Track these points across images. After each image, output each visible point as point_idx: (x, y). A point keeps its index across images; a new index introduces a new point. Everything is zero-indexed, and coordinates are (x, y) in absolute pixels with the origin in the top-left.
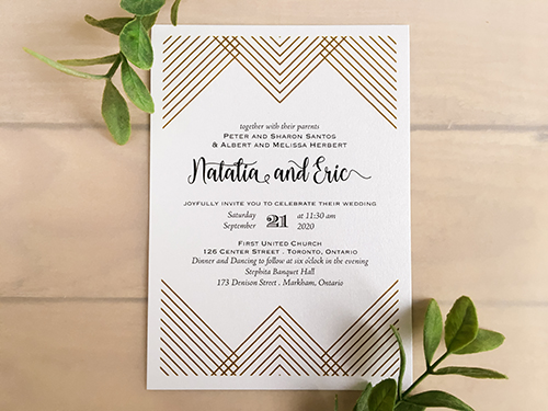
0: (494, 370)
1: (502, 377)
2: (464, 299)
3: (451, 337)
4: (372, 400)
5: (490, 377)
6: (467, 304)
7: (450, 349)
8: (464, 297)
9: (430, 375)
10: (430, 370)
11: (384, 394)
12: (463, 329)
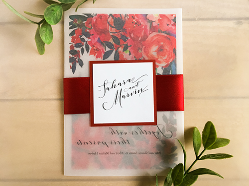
2: (209, 122)
4: (173, 175)
5: (225, 158)
6: (210, 124)
8: (208, 122)
9: (198, 161)
11: (178, 171)
12: (210, 137)
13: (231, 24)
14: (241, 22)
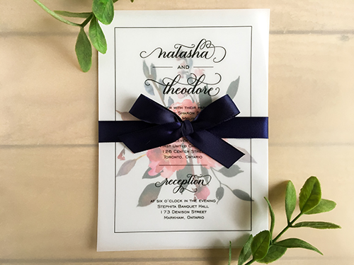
0: (333, 223)
1: (338, 227)
2: (312, 178)
3: (303, 204)
4: (253, 245)
5: (329, 228)
6: (315, 181)
7: (303, 210)
8: (312, 177)
9: (290, 228)
10: (290, 225)
11: (262, 241)
12: (311, 196)
13: (334, 39)
14: (347, 37)
